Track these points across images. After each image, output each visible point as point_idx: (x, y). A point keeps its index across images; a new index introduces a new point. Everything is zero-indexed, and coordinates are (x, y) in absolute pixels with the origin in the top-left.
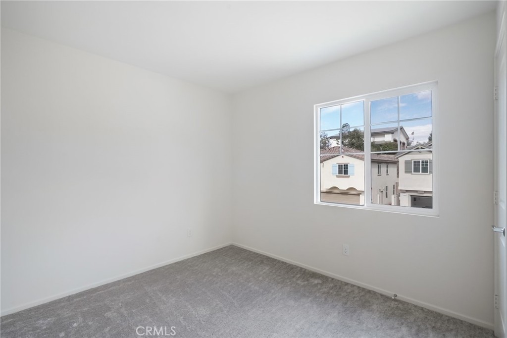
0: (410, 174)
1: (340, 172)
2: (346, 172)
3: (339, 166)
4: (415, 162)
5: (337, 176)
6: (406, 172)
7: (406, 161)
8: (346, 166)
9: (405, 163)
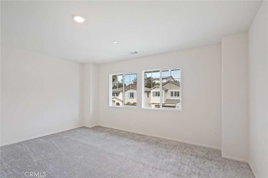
0: (154, 97)
1: (131, 96)
2: (133, 96)
3: (130, 93)
4: (156, 92)
5: (130, 98)
6: (153, 96)
7: (153, 92)
8: (133, 93)
9: (153, 93)
